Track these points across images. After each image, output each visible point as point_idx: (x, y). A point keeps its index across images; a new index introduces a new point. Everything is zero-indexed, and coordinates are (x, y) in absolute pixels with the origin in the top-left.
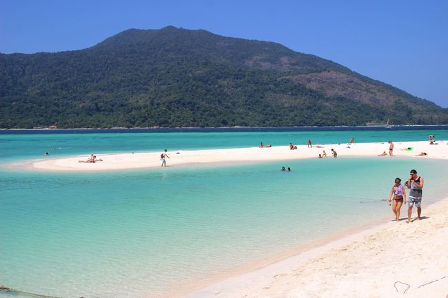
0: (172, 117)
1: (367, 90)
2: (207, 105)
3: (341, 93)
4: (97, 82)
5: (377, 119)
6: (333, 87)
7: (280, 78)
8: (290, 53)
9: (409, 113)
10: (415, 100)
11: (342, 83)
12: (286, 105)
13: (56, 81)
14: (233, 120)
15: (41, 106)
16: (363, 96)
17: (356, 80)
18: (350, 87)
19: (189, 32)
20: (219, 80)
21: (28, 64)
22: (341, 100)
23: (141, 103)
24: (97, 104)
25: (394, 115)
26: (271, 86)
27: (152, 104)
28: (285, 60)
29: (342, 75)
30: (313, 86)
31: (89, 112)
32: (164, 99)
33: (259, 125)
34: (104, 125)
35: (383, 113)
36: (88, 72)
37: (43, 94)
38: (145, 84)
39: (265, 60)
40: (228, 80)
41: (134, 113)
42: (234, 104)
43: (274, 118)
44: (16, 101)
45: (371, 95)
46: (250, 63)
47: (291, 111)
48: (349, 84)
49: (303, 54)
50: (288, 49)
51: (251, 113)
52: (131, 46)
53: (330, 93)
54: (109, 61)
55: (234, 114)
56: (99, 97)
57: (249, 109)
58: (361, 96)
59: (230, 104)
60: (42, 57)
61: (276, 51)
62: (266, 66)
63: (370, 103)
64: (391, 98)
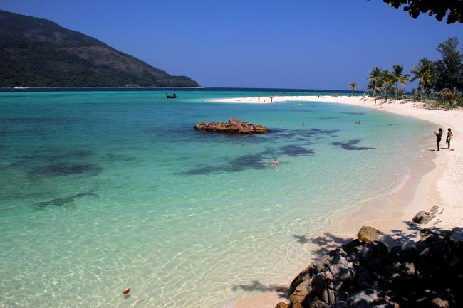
1: (124, 61)
3: (106, 63)
5: (133, 82)
6: (99, 58)
7: (58, 49)
8: (61, 29)
9: (154, 78)
10: (154, 69)
11: (106, 55)
12: (65, 71)
14: (25, 82)
16: (121, 65)
17: (114, 53)
20: (6, 49)
22: (106, 68)
26: (52, 55)
28: (57, 34)
29: (107, 49)
30: (84, 56)
33: (47, 86)
35: (136, 78)
39: (41, 34)
40: (13, 48)
42: (22, 69)
43: (58, 81)
45: (126, 65)
47: (70, 75)
48: (112, 56)
49: (71, 31)
51: (38, 77)
53: (97, 62)
55: (25, 77)
57: (36, 73)
58: (119, 65)
59: (19, 69)
61: (49, 27)
62: (42, 38)
63: (127, 70)
64: (140, 67)
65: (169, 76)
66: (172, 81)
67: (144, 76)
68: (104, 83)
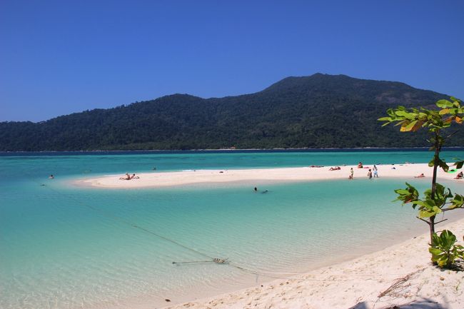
0: (318, 140)
2: (345, 131)
4: (265, 115)
8: (412, 90)
13: (237, 115)
14: (365, 143)
15: (225, 133)
19: (332, 77)
20: (355, 112)
21: (219, 105)
23: (296, 130)
24: (264, 132)
27: (303, 131)
28: (407, 95)
31: (258, 137)
32: (312, 127)
33: (386, 146)
34: (268, 146)
36: (259, 108)
37: (227, 125)
38: (299, 116)
39: (391, 96)
40: (362, 111)
41: (289, 137)
42: (366, 130)
43: (398, 141)
44: (210, 130)
46: (379, 99)
47: (412, 135)
50: (409, 86)
51: (379, 137)
52: (289, 89)
54: (273, 101)
55: (366, 137)
56: (266, 126)
57: (378, 134)
59: (363, 130)
60: (228, 99)
61: (400, 88)
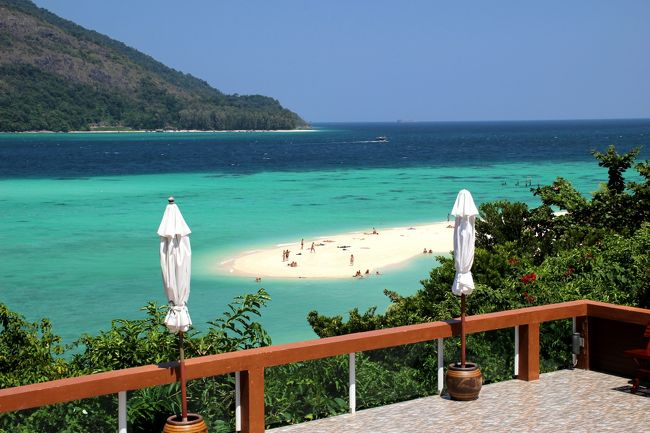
1: (83, 56)
3: (29, 59)
5: (110, 118)
6: (9, 44)
9: (171, 103)
11: (29, 38)
16: (76, 67)
17: (58, 32)
18: (46, 46)
22: (30, 74)
25: (143, 109)
29: (27, 20)
35: (119, 105)
45: (91, 66)
48: (45, 40)
58: (71, 67)
63: (92, 82)
64: (132, 73)
65: (217, 98)
66: (222, 115)
67: (144, 96)
68: (27, 121)
